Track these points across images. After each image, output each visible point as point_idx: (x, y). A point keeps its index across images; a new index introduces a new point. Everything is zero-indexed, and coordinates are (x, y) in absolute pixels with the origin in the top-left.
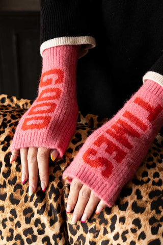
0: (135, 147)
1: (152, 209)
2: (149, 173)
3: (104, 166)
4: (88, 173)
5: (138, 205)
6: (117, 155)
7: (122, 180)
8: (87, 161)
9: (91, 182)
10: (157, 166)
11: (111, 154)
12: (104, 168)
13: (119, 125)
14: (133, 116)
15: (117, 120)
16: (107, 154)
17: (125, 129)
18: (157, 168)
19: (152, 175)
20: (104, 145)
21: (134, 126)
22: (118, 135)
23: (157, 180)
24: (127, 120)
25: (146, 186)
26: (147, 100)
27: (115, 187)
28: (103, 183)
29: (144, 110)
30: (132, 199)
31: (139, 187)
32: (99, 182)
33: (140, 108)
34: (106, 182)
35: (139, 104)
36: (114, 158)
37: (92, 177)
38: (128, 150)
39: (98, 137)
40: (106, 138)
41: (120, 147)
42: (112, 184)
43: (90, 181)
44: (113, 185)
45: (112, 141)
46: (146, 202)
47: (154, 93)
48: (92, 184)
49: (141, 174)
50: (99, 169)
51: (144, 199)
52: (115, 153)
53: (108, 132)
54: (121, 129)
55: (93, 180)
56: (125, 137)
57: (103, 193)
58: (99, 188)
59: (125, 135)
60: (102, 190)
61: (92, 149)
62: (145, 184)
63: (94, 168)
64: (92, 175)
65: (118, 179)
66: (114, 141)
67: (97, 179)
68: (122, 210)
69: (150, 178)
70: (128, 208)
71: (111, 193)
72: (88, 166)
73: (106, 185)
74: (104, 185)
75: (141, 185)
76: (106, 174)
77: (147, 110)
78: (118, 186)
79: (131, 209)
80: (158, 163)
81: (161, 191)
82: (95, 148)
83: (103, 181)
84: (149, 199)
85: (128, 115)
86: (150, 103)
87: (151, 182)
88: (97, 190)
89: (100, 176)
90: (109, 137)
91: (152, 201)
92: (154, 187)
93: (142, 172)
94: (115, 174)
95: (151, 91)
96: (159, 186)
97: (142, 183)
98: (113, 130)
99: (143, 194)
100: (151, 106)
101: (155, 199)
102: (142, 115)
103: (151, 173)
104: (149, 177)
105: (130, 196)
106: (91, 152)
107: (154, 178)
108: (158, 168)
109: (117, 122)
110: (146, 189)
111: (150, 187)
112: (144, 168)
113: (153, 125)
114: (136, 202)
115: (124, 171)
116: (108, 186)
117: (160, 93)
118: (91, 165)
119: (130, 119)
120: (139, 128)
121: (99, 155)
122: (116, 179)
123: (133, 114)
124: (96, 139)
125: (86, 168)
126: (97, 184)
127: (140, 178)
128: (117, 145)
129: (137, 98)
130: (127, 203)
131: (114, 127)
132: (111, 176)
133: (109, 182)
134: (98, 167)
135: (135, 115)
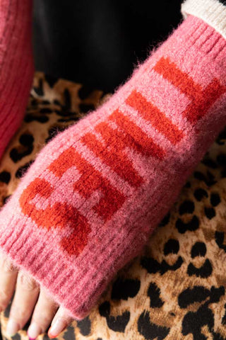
0: (148, 182)
1: (185, 332)
2: (181, 245)
3: (68, 228)
4: (30, 240)
5: (152, 321)
6: (101, 200)
7: (111, 261)
8: (29, 211)
9: (36, 264)
10: (202, 225)
11: (87, 196)
12: (66, 231)
13: (114, 126)
14: (149, 104)
15: (110, 113)
16: (77, 194)
17: (128, 135)
18: (200, 232)
19: (189, 249)
20: (73, 174)
21: (150, 130)
22: (109, 149)
23: (199, 261)
24: (133, 114)
25: (174, 277)
26: (184, 68)
27: (94, 277)
28: (64, 267)
29: (176, 92)
30: (138, 305)
31: (156, 278)
32: (54, 264)
33: (167, 85)
34: (73, 266)
35: (165, 77)
36: (94, 208)
37: (40, 252)
38: (132, 189)
39: (61, 151)
40: (79, 156)
41: (113, 181)
42: (86, 271)
43: (34, 259)
44: (88, 274)
45: (93, 163)
46: (172, 314)
47: (205, 48)
48: (38, 269)
49: (162, 246)
50: (55, 232)
51: (167, 308)
52: (97, 194)
53: (86, 140)
54: (118, 136)
55: (41, 259)
56: (125, 157)
57: (64, 290)
58: (55, 278)
59: (127, 149)
60: (62, 284)
61: (43, 181)
62: (170, 272)
63: (45, 230)
64: (39, 245)
65: (101, 259)
66: (97, 163)
67: (52, 257)
68: (115, 330)
69: (183, 255)
70: (128, 327)
71: (83, 292)
72: (30, 223)
73: (72, 272)
74: (67, 271)
75: (162, 274)
76: (72, 245)
77: (185, 92)
78: (100, 277)
79: (136, 329)
80: (206, 219)
81: (207, 290)
82: (51, 178)
83: (65, 261)
84: (178, 308)
85: (137, 100)
86: (192, 75)
87: (184, 267)
88: (51, 282)
89: (57, 251)
90: (86, 153)
91: (185, 312)
92: (191, 279)
93: (164, 241)
94: (93, 246)
95: (199, 42)
96: (202, 277)
97: (163, 268)
98: (98, 136)
99: (165, 295)
100: (196, 81)
101: (194, 308)
102: (172, 104)
103: (187, 245)
104: (181, 253)
105: (136, 298)
106: (41, 188)
107: (193, 257)
108: (204, 230)
109: (111, 118)
110: (172, 284)
111: (183, 279)
112: (170, 232)
113: (197, 131)
114: (148, 314)
115: (116, 242)
116: (75, 275)
117: (221, 50)
118: (37, 221)
119: (140, 112)
120: (161, 137)
121: (56, 198)
122: (96, 259)
123: (149, 100)
124: (56, 156)
125: (26, 228)
126: (51, 268)
127: (160, 257)
128: (104, 175)
129: (162, 59)
130: (127, 316)
131: (102, 128)
132: (84, 252)
133: (78, 265)
134: (53, 228)
135: (154, 104)
